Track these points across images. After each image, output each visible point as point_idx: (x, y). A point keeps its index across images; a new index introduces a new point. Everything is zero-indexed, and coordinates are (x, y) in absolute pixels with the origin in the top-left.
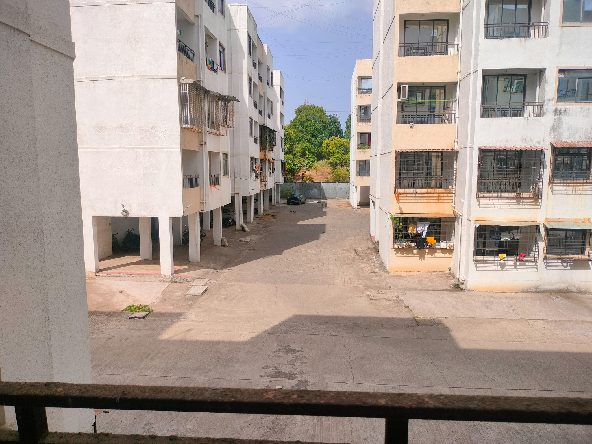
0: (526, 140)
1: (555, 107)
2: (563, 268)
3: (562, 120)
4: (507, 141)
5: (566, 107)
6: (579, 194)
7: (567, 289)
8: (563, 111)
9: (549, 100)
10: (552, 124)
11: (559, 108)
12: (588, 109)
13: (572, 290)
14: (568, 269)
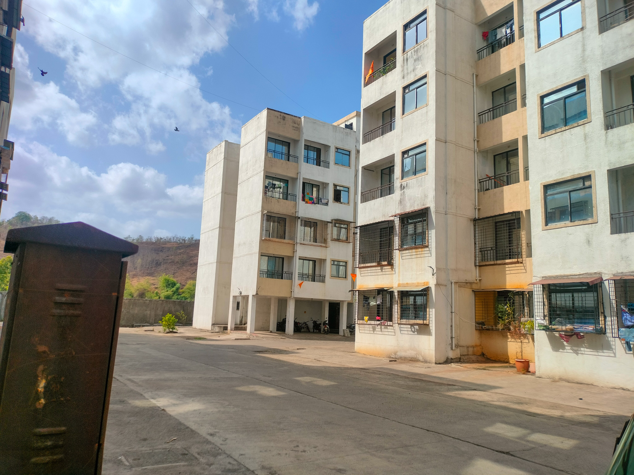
0: (385, 216)
1: (401, 183)
2: (412, 333)
3: (405, 193)
4: (374, 218)
5: (407, 182)
6: (420, 257)
7: (416, 357)
8: (405, 186)
9: (397, 179)
10: (400, 199)
11: (403, 183)
12: (422, 179)
13: (420, 359)
14: (416, 335)
